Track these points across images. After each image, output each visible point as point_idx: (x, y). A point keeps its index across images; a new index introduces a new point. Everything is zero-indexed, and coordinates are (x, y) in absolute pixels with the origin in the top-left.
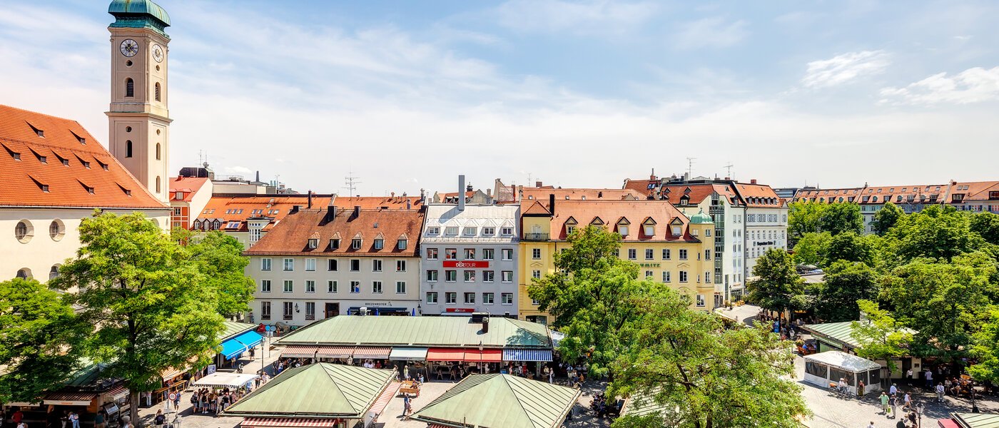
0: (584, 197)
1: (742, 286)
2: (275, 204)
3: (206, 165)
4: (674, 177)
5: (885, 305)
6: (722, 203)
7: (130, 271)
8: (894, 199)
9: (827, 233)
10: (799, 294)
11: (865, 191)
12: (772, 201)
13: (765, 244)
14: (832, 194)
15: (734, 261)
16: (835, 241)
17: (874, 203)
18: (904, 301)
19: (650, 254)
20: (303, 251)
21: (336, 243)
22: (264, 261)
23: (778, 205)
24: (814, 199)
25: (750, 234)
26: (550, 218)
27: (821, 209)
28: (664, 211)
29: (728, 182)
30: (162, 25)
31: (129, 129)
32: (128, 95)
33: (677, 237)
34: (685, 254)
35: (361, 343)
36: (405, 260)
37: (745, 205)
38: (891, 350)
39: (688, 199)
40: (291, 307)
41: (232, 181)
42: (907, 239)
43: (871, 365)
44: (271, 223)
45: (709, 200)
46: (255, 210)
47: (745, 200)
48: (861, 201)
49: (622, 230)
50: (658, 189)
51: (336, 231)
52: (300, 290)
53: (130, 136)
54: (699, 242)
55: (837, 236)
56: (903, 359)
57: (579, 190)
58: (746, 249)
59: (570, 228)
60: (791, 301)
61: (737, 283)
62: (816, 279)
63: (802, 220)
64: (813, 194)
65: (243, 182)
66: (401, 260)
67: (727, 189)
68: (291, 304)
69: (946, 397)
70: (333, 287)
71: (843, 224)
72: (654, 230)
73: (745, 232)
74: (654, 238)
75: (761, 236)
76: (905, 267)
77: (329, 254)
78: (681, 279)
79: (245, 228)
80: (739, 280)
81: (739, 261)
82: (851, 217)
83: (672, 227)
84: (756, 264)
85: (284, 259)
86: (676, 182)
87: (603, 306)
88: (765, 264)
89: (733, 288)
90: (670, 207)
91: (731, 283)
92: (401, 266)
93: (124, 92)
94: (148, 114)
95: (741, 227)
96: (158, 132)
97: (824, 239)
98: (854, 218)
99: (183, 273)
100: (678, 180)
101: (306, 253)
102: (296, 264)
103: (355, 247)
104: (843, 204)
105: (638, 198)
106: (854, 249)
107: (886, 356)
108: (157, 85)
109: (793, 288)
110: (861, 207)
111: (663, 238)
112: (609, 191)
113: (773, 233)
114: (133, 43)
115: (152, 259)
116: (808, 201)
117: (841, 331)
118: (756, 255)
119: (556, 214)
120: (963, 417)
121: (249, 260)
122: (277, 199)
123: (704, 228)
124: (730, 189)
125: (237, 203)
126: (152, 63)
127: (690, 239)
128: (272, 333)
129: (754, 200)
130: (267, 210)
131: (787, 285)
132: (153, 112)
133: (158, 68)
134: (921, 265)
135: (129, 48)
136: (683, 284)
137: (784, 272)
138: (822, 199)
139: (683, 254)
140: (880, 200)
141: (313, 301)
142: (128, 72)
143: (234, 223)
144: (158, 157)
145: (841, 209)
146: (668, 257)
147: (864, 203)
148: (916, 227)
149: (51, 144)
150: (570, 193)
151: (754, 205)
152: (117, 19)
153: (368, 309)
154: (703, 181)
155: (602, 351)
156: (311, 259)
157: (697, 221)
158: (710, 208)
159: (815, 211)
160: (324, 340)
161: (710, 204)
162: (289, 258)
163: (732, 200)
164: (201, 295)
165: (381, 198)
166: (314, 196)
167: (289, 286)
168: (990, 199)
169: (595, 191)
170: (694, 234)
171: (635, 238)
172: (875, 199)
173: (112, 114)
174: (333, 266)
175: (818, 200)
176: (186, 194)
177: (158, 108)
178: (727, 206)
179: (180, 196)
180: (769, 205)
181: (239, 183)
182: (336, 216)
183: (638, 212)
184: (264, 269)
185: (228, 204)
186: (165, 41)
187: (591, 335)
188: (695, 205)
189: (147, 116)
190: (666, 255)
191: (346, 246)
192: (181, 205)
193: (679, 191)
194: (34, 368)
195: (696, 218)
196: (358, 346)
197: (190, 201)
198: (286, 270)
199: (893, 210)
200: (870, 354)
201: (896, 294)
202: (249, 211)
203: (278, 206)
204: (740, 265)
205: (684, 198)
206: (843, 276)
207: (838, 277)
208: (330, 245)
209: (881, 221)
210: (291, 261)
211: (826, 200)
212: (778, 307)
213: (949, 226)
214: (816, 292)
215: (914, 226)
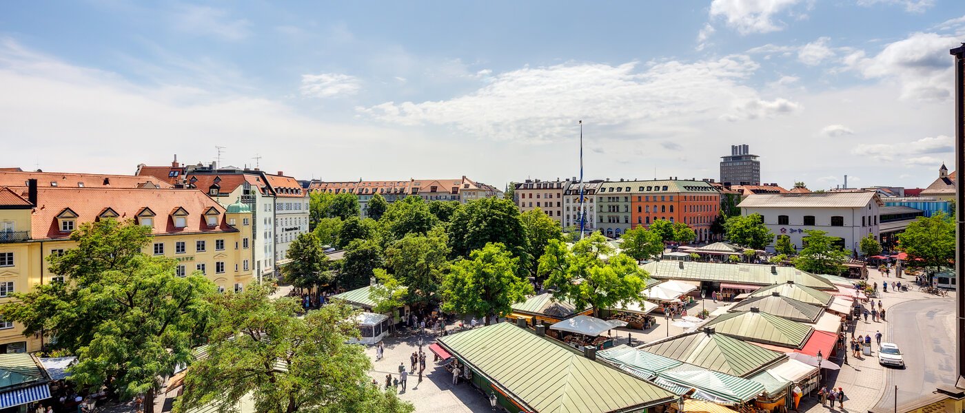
0: (81, 183)
1: (272, 270)
4: (200, 165)
5: (390, 270)
6: (254, 192)
8: (379, 192)
9: (338, 218)
10: (325, 270)
11: (361, 185)
12: (297, 191)
13: (291, 229)
14: (338, 186)
15: (266, 248)
16: (346, 224)
17: (366, 194)
18: (401, 266)
19: (181, 248)
23: (302, 195)
24: (325, 190)
25: (279, 222)
26: (30, 211)
27: (331, 198)
28: (196, 201)
29: (257, 172)
33: (213, 227)
34: (222, 244)
37: (274, 194)
38: (395, 304)
39: (218, 188)
42: (397, 220)
43: (384, 317)
45: (241, 189)
47: (274, 190)
48: (357, 192)
49: (144, 222)
50: (183, 177)
54: (236, 231)
55: (347, 220)
56: (400, 309)
57: (73, 175)
58: (276, 236)
59: (65, 223)
60: (319, 278)
61: (268, 267)
62: (338, 257)
63: (316, 208)
64: (323, 185)
67: (258, 180)
69: (425, 329)
71: (347, 210)
72: (186, 222)
73: (275, 219)
74: (186, 230)
75: (289, 223)
76: (401, 241)
78: (218, 270)
80: (270, 265)
81: (270, 247)
82: (352, 205)
83: (175, 218)
84: (289, 248)
86: (202, 170)
87: (141, 312)
88: (298, 247)
89: (265, 273)
90: (204, 197)
91: (262, 268)
95: (271, 215)
97: (337, 223)
98: (354, 205)
100: (205, 168)
104: (345, 194)
105: (159, 186)
106: (359, 230)
107: (392, 309)
109: (320, 266)
110: (358, 197)
111: (197, 229)
112: (118, 177)
113: (298, 220)
116: (320, 192)
117: (361, 295)
118: (289, 240)
119: (39, 204)
120: (442, 340)
123: (242, 217)
124: (260, 179)
127: (228, 228)
129: (282, 190)
131: (316, 264)
134: (410, 238)
136: (220, 275)
137: (313, 253)
138: (330, 190)
139: (220, 245)
140: (370, 192)
145: (345, 198)
146: (203, 249)
147: (360, 194)
148: (400, 211)
150: (59, 179)
151: (282, 195)
154: (234, 171)
155: (140, 365)
157: (234, 210)
158: (242, 197)
159: (326, 200)
161: (242, 194)
163: (263, 189)
168: (432, 191)
169: (98, 177)
170: (232, 224)
171: (163, 230)
172: (367, 190)
175: (328, 190)
178: (258, 195)
180: (295, 195)
183: (164, 202)
187: (124, 350)
188: (226, 195)
190: (201, 246)
193: (208, 180)
195: (233, 207)
199: (379, 199)
200: (381, 310)
201: (396, 261)
204: (270, 250)
205: (214, 187)
206: (358, 252)
207: (354, 253)
209: (372, 208)
211: (334, 191)
212: (308, 285)
213: (421, 210)
214: (339, 266)
215: (398, 211)
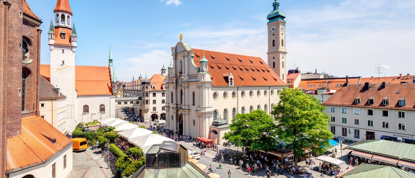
2: (329, 82)
3: (297, 68)
7: (297, 110)
20: (352, 104)
21: (371, 102)
22: (332, 108)
30: (283, 17)
31: (274, 58)
32: (273, 46)
35: (403, 158)
36: (405, 112)
40: (346, 130)
41: (308, 74)
44: (328, 91)
46: (320, 85)
51: (369, 95)
52: (351, 123)
53: (274, 60)
65: (312, 74)
66: (402, 111)
68: (346, 129)
70: (370, 123)
77: (368, 106)
79: (316, 93)
85: (342, 108)
92: (401, 115)
93: (272, 45)
94: (280, 51)
96: (283, 57)
99: (314, 112)
101: (354, 106)
102: (348, 110)
103: (385, 103)
108: (282, 40)
114: (274, 27)
115: (304, 106)
121: (326, 107)
122: (330, 80)
125: (312, 83)
126: (281, 33)
128: (342, 142)
130: (325, 85)
132: (281, 50)
133: (282, 34)
135: (273, 29)
141: (358, 129)
142: (273, 38)
143: (311, 91)
144: (283, 67)
149: (255, 66)
152: (269, 20)
153: (403, 139)
156: (357, 108)
160: (376, 151)
162: (344, 108)
164: (322, 122)
165: (391, 77)
166: (349, 78)
167: (344, 121)
173: (268, 54)
174: (370, 113)
176: (292, 80)
177: (283, 49)
179: (290, 81)
181: (311, 74)
182: (370, 87)
184: (332, 112)
185: (308, 83)
186: (284, 23)
189: (280, 52)
191: (378, 103)
192: (291, 84)
194: (265, 140)
196: (400, 160)
197: (294, 82)
198: (343, 112)
202: (316, 86)
203: (330, 83)
208: (368, 102)
210: (346, 109)
